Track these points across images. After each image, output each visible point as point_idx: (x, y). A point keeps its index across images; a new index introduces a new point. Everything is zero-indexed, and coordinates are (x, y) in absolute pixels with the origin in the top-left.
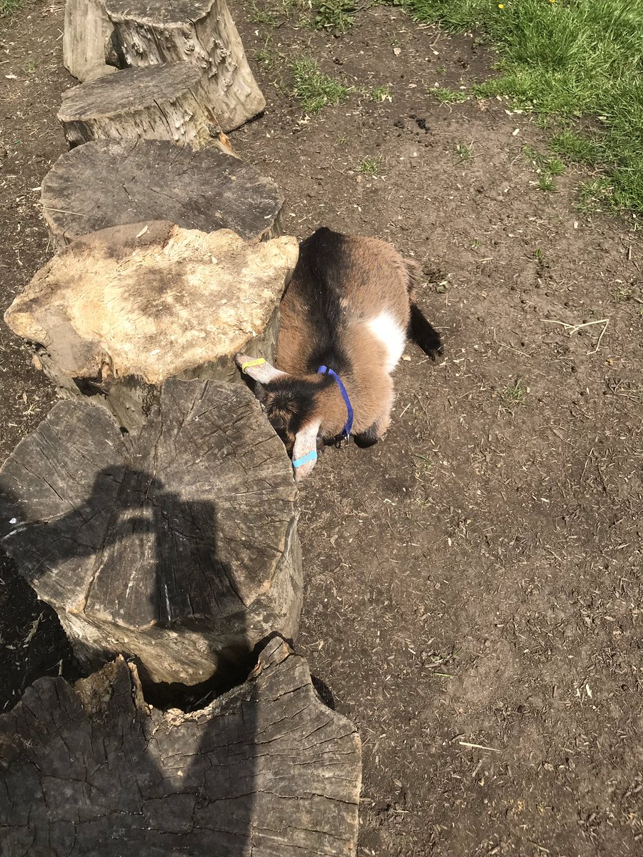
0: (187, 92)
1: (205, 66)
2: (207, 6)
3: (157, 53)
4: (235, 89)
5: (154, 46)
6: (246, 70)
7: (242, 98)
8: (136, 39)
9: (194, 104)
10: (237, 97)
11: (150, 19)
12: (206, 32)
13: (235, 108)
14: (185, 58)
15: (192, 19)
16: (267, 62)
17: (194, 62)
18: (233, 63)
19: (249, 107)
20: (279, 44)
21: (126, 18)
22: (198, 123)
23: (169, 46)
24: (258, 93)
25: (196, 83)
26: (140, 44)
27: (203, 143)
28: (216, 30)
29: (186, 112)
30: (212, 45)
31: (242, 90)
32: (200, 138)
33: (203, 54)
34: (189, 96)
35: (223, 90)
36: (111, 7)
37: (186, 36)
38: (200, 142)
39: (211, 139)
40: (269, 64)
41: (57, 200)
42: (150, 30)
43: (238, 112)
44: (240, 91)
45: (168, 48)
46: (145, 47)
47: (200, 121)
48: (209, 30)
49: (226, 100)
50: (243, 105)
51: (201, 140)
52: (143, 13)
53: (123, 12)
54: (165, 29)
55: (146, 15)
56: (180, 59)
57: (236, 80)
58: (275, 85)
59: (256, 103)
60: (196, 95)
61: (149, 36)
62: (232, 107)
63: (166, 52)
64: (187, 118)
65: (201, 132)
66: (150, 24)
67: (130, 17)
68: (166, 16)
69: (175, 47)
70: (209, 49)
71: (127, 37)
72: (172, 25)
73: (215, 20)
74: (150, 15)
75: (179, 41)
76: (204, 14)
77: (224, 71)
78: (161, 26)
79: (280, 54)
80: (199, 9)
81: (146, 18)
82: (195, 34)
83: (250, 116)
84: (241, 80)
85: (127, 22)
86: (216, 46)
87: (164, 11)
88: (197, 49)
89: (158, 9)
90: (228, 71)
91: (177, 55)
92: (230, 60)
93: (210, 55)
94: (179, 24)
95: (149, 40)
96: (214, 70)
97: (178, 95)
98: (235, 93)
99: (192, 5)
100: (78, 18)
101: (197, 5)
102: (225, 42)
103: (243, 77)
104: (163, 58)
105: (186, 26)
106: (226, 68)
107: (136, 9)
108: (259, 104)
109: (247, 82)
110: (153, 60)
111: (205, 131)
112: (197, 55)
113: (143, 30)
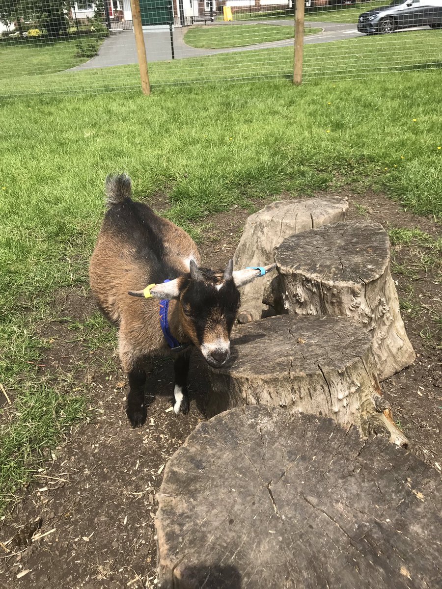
0: (359, 361)
1: (366, 322)
2: (381, 268)
3: (318, 305)
4: (388, 341)
5: (317, 299)
6: (400, 324)
7: (394, 351)
8: (300, 291)
9: (364, 374)
10: (389, 350)
11: (319, 275)
12: (374, 291)
13: (386, 361)
14: (348, 313)
15: (365, 280)
16: (409, 311)
17: (356, 317)
18: (391, 318)
19: (399, 360)
20: (420, 296)
21: (295, 272)
22: (364, 394)
23: (334, 301)
24: (408, 346)
25: (368, 350)
26: (303, 295)
27: (365, 417)
28: (383, 289)
29: (353, 382)
30: (377, 302)
31: (394, 342)
32: (362, 411)
33: (368, 311)
34: (360, 365)
35: (377, 342)
36: (281, 260)
37: (354, 294)
38: (362, 416)
39: (376, 413)
40: (412, 313)
41: (178, 498)
42: (317, 285)
43: (388, 364)
44: (392, 344)
45: (332, 303)
46: (307, 297)
47: (366, 392)
48: (377, 290)
49: (379, 352)
50: (394, 357)
51: (363, 413)
52: (313, 269)
53: (292, 266)
54: (334, 287)
55: (315, 271)
56: (342, 313)
57: (390, 334)
58: (421, 335)
59: (407, 355)
60: (367, 364)
61: (315, 290)
62: (383, 359)
63: (328, 307)
64: (353, 389)
65: (365, 404)
66: (319, 280)
67: (298, 272)
68: (335, 274)
69: (340, 303)
70: (373, 306)
71: (291, 287)
72: (342, 284)
73: (384, 281)
74: (320, 272)
75: (346, 299)
76: (377, 276)
77: (381, 325)
78: (331, 283)
79: (424, 305)
80: (372, 270)
81: (315, 274)
82: (364, 293)
83: (399, 368)
84: (394, 332)
85: (294, 276)
86: (380, 302)
87: (334, 269)
88: (363, 306)
89: (329, 267)
90: (385, 324)
91: (340, 310)
92: (388, 315)
93: (373, 311)
94: (350, 284)
95: (314, 293)
96: (373, 324)
97: (348, 364)
98: (388, 345)
99: (365, 267)
100: (244, 260)
101: (369, 267)
102: (387, 299)
103: (397, 329)
104: (324, 310)
105: (357, 286)
106: (384, 322)
107: (305, 264)
108: (410, 357)
109: (400, 335)
110: (312, 310)
111: (370, 404)
112: (360, 311)
113: (310, 284)
